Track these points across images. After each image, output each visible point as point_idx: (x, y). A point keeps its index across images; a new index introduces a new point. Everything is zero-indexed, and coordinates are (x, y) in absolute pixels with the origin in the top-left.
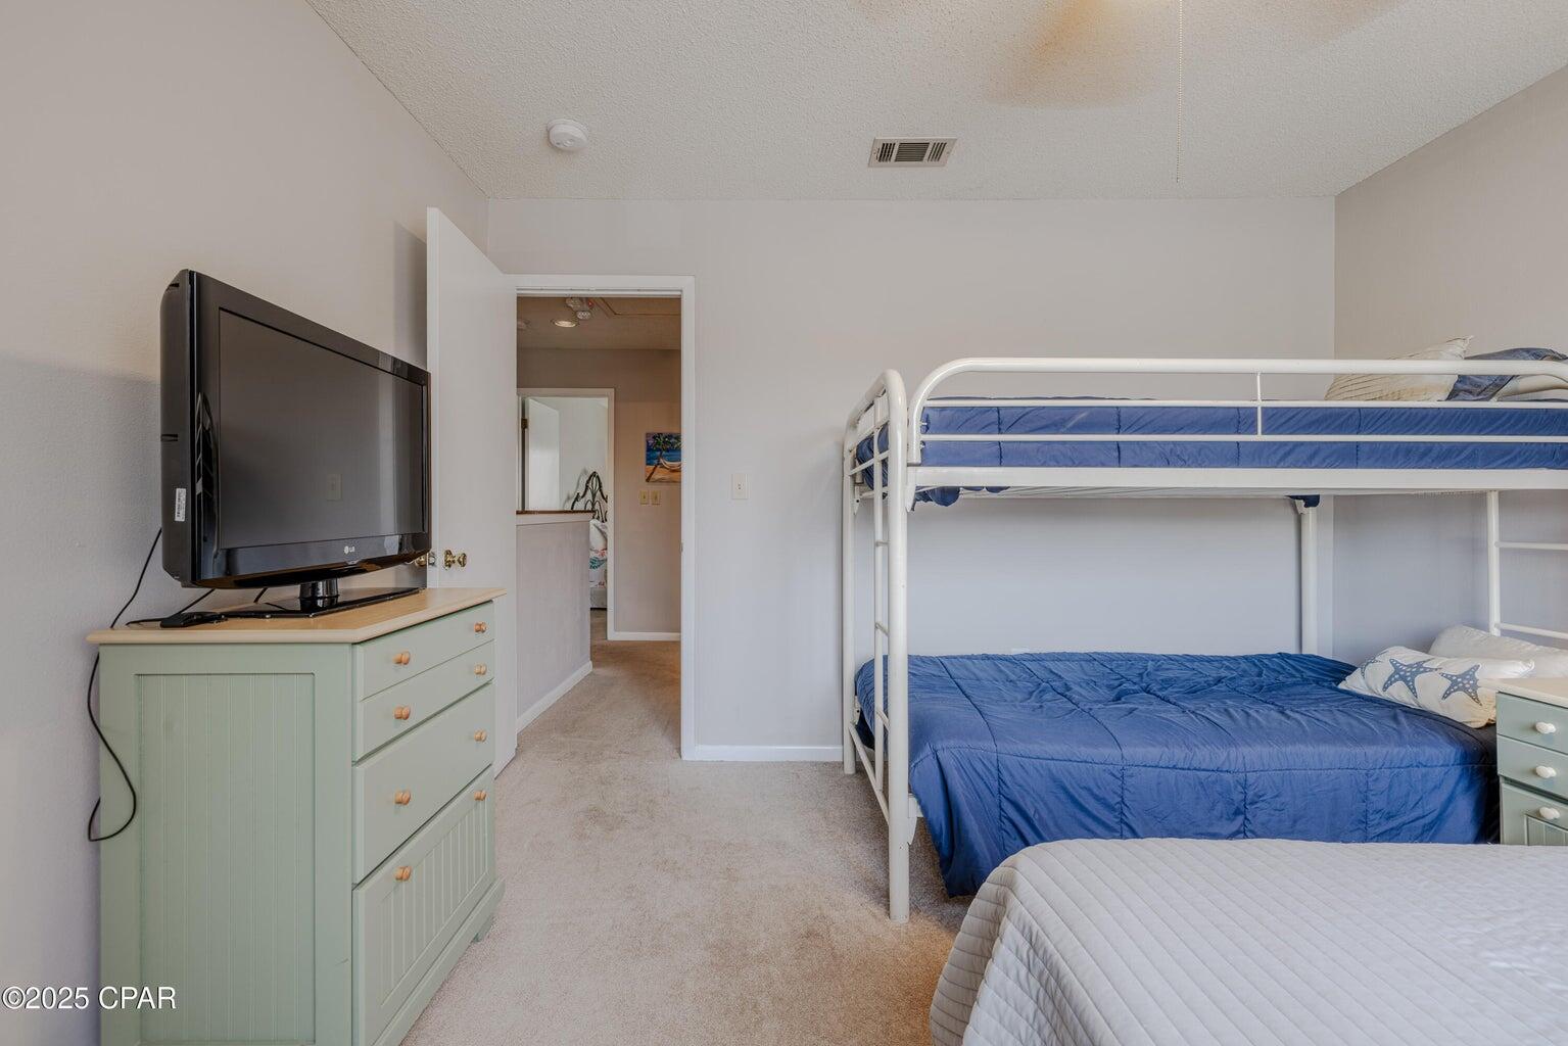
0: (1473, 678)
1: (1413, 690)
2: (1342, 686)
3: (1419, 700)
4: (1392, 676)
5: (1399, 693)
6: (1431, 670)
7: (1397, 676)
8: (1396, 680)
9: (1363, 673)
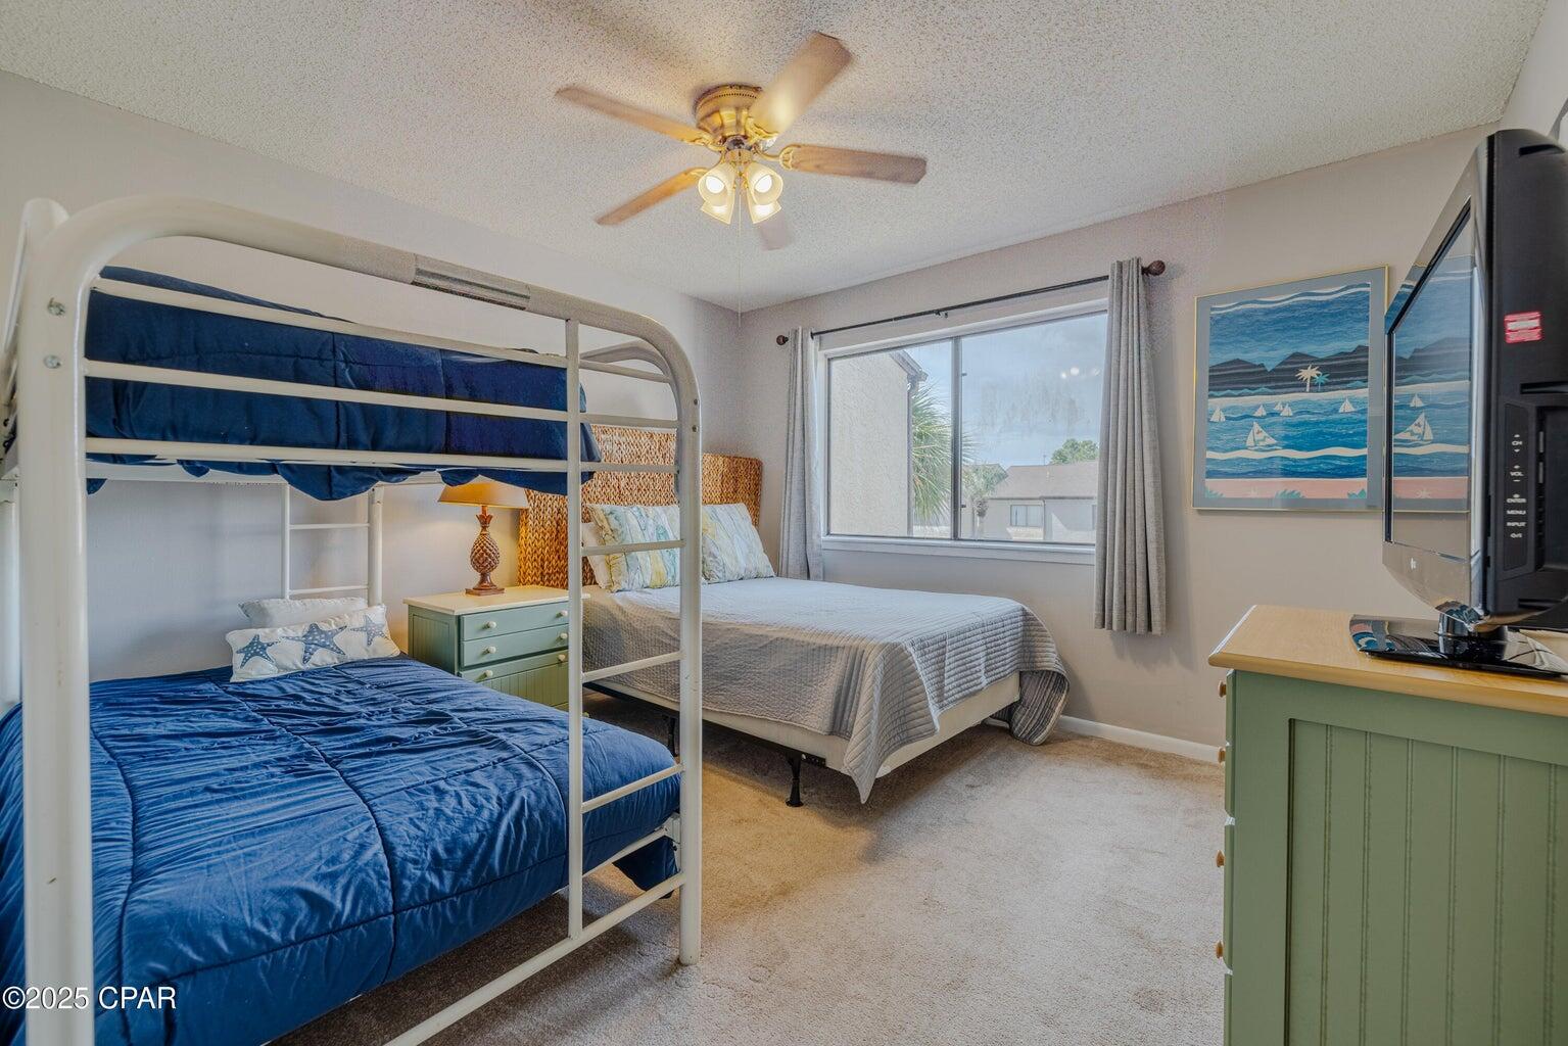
0: (374, 625)
1: (338, 651)
2: (234, 680)
3: (347, 655)
4: (306, 648)
5: (325, 657)
6: (337, 631)
7: (312, 647)
8: (314, 650)
9: (268, 658)
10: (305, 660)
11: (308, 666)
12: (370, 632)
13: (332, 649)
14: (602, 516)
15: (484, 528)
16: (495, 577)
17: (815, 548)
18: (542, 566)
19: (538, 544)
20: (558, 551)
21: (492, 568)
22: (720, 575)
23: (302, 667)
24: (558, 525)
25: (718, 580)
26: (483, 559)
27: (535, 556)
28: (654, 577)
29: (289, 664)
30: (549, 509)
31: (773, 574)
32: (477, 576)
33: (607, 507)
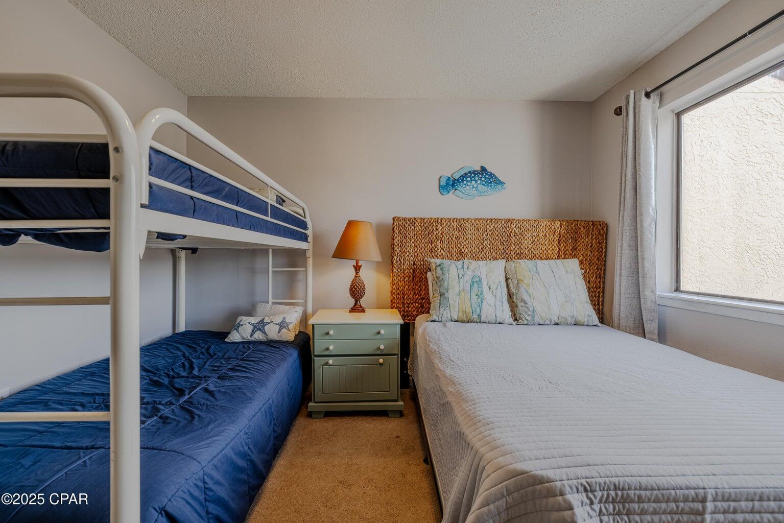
0: (286, 322)
1: (265, 333)
2: (227, 340)
3: (269, 336)
4: (253, 330)
5: (258, 336)
6: (269, 323)
7: (256, 329)
8: (256, 331)
9: (238, 332)
10: (251, 336)
11: (252, 339)
12: (282, 325)
13: (263, 332)
14: (434, 267)
15: (357, 273)
16: (363, 302)
17: (649, 304)
18: (403, 298)
19: (400, 284)
20: (413, 289)
21: (362, 297)
22: (529, 318)
23: (250, 339)
24: (414, 272)
25: (526, 322)
26: (357, 291)
27: (398, 291)
28: (460, 314)
29: (245, 336)
30: (407, 262)
31: (597, 322)
32: (352, 301)
33: (439, 261)
